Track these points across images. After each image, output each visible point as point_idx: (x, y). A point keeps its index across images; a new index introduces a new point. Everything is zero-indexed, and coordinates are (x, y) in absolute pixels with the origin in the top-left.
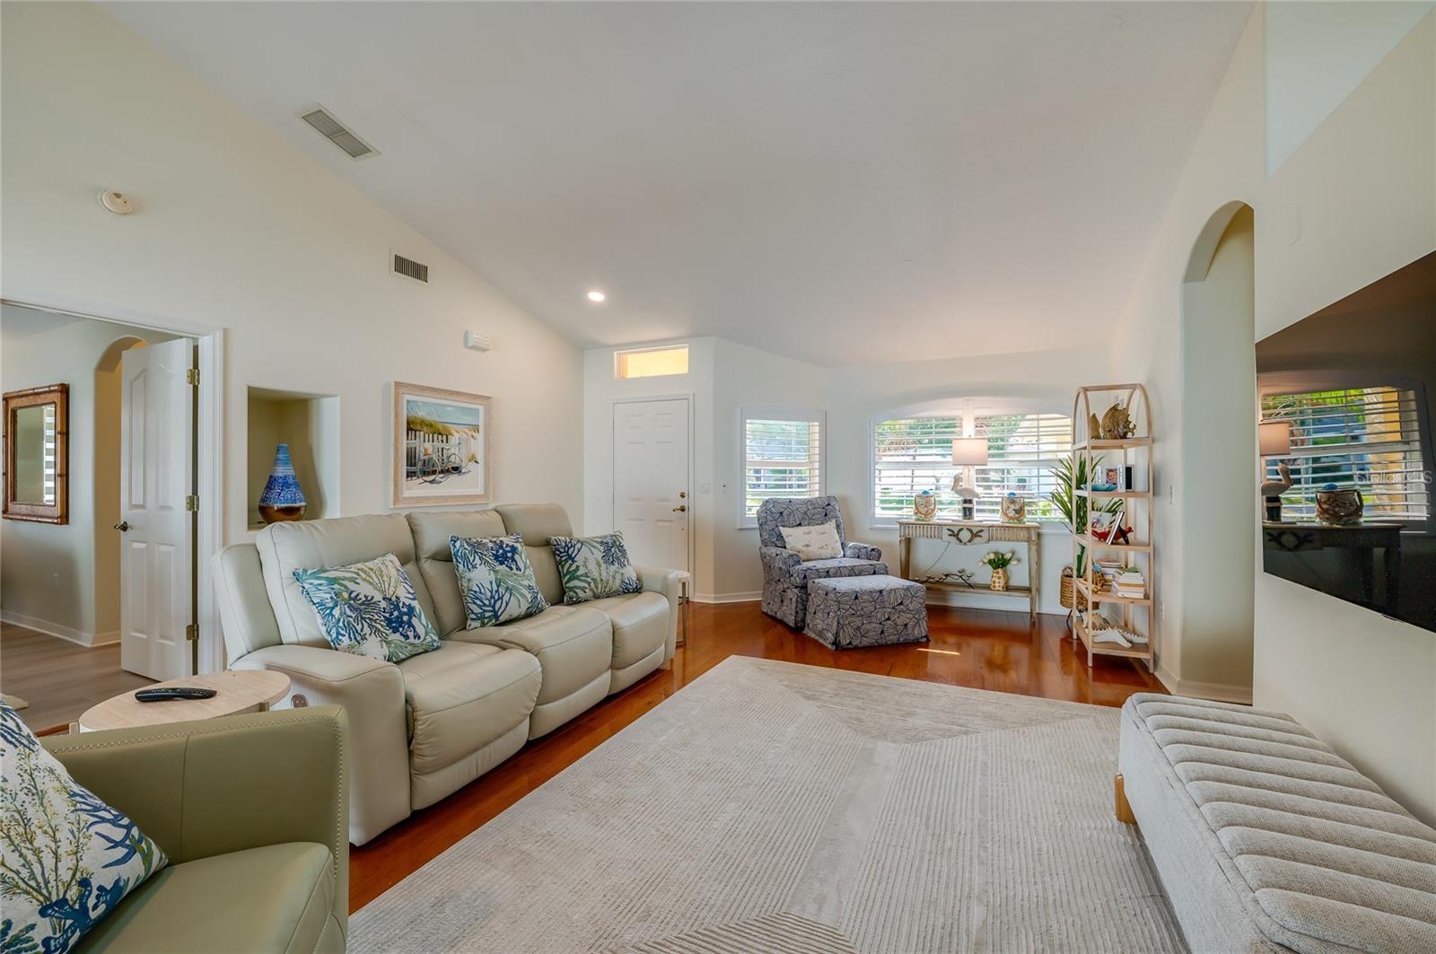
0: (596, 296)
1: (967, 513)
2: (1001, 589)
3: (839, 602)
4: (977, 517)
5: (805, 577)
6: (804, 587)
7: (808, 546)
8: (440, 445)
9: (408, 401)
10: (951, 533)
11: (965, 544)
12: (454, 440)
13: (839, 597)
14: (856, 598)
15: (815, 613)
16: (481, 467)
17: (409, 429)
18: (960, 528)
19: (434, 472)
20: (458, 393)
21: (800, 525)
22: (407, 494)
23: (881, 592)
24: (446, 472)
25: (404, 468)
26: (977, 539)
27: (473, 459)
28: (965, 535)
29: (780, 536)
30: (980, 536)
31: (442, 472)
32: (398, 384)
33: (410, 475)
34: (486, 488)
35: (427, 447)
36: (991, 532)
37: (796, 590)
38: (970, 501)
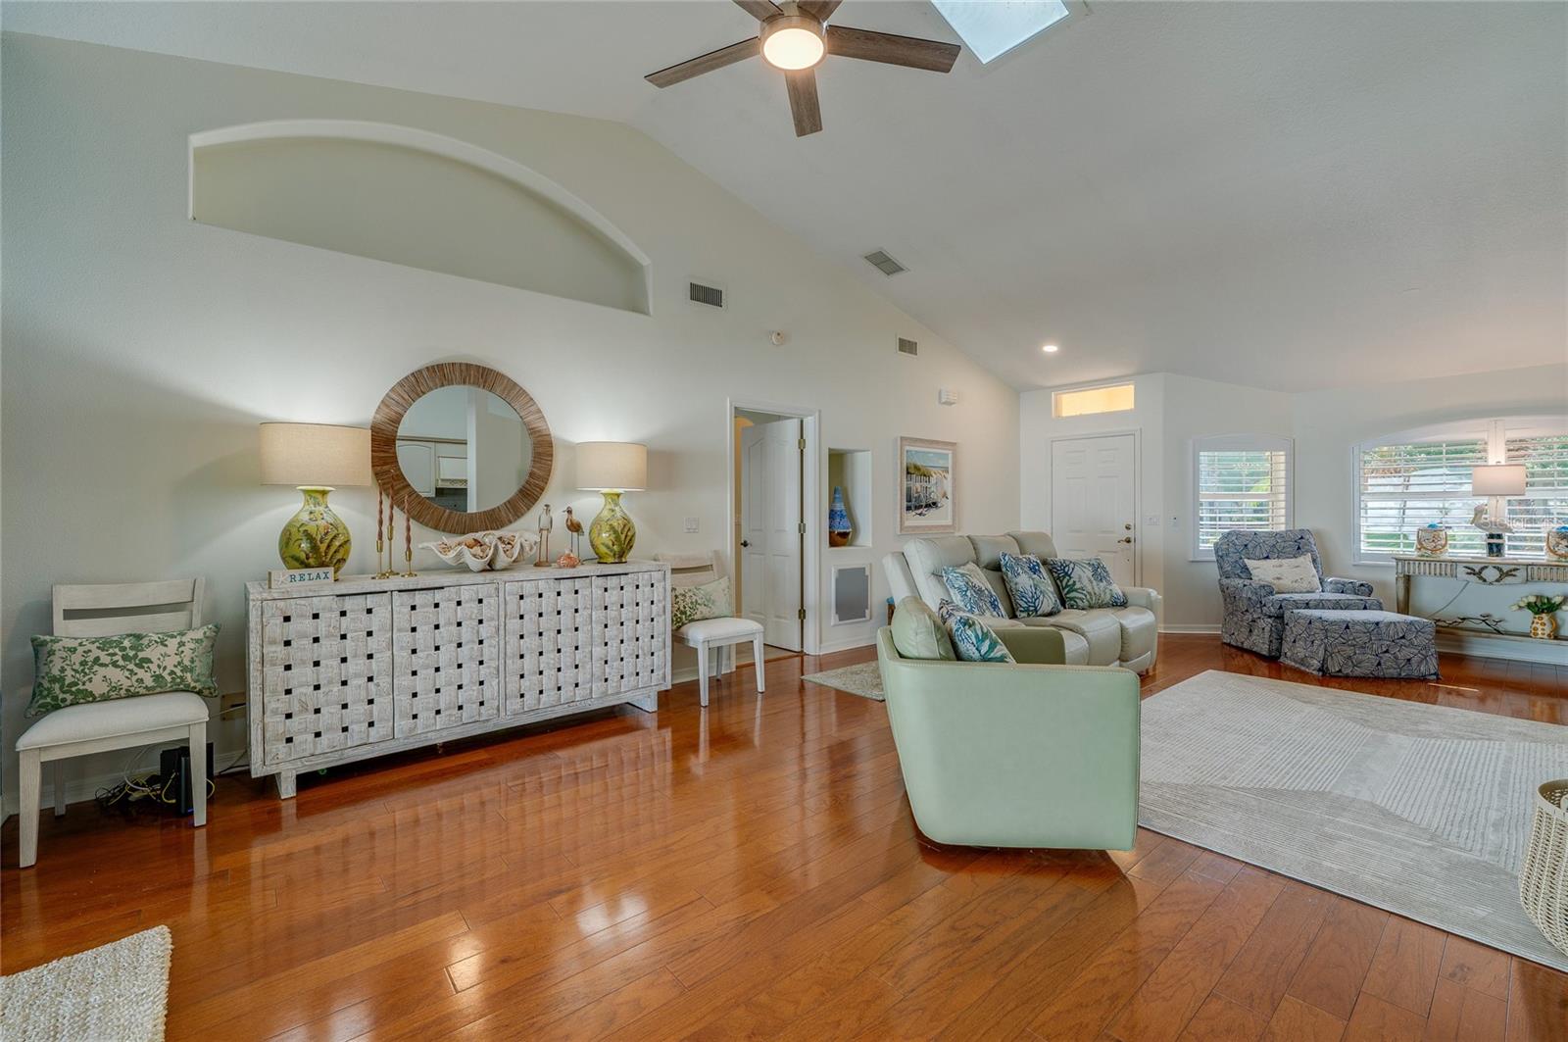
0: (1050, 349)
1: (1495, 549)
2: (1545, 636)
3: (1326, 630)
4: (1508, 554)
5: (1281, 607)
6: (1280, 617)
7: (1279, 579)
8: (925, 485)
9: (907, 451)
10: (1469, 571)
11: (1491, 583)
12: (933, 480)
13: (1326, 627)
14: (1347, 627)
15: (1294, 642)
16: (950, 501)
17: (908, 473)
18: (1483, 565)
19: (921, 507)
20: (937, 442)
21: (1267, 557)
22: (907, 524)
23: (1377, 624)
24: (928, 506)
25: (905, 504)
26: (1509, 579)
27: (945, 496)
28: (1491, 574)
29: (1245, 569)
30: (1514, 576)
31: (926, 506)
32: (902, 438)
33: (909, 508)
34: (954, 520)
35: (917, 486)
36: (1531, 572)
37: (1269, 620)
38: (1499, 536)
